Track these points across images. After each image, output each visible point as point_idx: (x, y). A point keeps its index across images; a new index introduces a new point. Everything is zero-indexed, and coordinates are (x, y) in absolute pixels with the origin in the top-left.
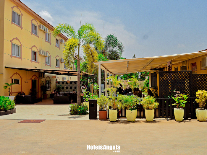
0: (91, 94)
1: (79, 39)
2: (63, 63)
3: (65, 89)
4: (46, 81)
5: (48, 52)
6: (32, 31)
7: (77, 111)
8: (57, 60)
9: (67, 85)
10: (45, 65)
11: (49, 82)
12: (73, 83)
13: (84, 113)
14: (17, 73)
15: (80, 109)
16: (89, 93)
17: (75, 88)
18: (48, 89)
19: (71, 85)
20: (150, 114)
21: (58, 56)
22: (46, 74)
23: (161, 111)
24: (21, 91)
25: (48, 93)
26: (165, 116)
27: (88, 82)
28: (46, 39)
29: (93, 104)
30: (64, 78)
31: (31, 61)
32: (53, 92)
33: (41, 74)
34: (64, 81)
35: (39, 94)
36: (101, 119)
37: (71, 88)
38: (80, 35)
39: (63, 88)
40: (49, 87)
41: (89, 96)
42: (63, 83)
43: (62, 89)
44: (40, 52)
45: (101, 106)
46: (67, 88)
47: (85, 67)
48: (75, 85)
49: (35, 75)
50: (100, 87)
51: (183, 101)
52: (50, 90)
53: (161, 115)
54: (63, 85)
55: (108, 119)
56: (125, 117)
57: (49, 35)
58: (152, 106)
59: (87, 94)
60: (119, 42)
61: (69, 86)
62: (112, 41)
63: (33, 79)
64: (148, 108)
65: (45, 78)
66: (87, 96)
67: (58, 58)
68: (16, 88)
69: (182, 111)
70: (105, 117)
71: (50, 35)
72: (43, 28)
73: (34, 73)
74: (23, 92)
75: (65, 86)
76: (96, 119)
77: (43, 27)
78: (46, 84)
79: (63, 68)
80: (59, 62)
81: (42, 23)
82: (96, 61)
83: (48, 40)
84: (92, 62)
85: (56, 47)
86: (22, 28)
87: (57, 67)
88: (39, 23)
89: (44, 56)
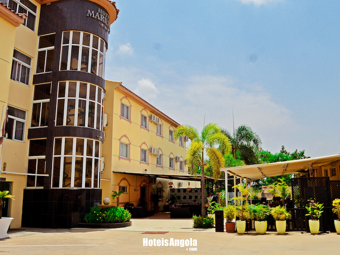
0: (217, 205)
1: (203, 142)
2: (179, 163)
3: (182, 199)
4: (157, 189)
5: (160, 148)
6: (142, 125)
7: (202, 224)
8: (171, 159)
9: (185, 194)
10: (157, 166)
11: (161, 190)
12: (193, 191)
13: (209, 226)
14: (124, 179)
15: (205, 221)
16: (214, 203)
17: (196, 197)
18: (160, 199)
19: (191, 194)
20: (281, 225)
21: (172, 153)
22: (158, 179)
23: (295, 223)
24: (128, 201)
25: (161, 204)
26: (300, 229)
27: (214, 189)
28: (157, 132)
29: (219, 215)
30: (180, 184)
31: (140, 163)
32: (167, 204)
33: (152, 179)
34: (180, 188)
35: (150, 206)
36: (228, 231)
37: (190, 197)
38: (203, 137)
39: (179, 198)
40: (161, 197)
41: (215, 207)
42: (179, 190)
43: (177, 200)
44: (151, 150)
45: (228, 217)
46: (185, 198)
47: (209, 170)
48: (196, 194)
49: (144, 181)
50: (226, 195)
51: (318, 211)
52: (162, 201)
53: (295, 227)
54: (179, 194)
55: (235, 231)
56: (254, 229)
57: (160, 126)
58: (282, 216)
59: (213, 205)
60: (254, 135)
61: (187, 194)
62: (244, 133)
63: (142, 186)
64: (279, 219)
65: (156, 185)
66: (212, 207)
67: (172, 156)
68: (123, 198)
69: (317, 223)
70: (232, 229)
71: (162, 126)
72: (154, 119)
73: (144, 178)
74: (131, 203)
75: (182, 194)
76: (223, 231)
77: (154, 117)
78: (157, 193)
79: (179, 169)
80: (174, 161)
81: (152, 112)
82: (223, 166)
83: (160, 133)
84: (218, 168)
85: (170, 141)
86: (131, 122)
87: (171, 169)
88: (150, 113)
89: (156, 155)
